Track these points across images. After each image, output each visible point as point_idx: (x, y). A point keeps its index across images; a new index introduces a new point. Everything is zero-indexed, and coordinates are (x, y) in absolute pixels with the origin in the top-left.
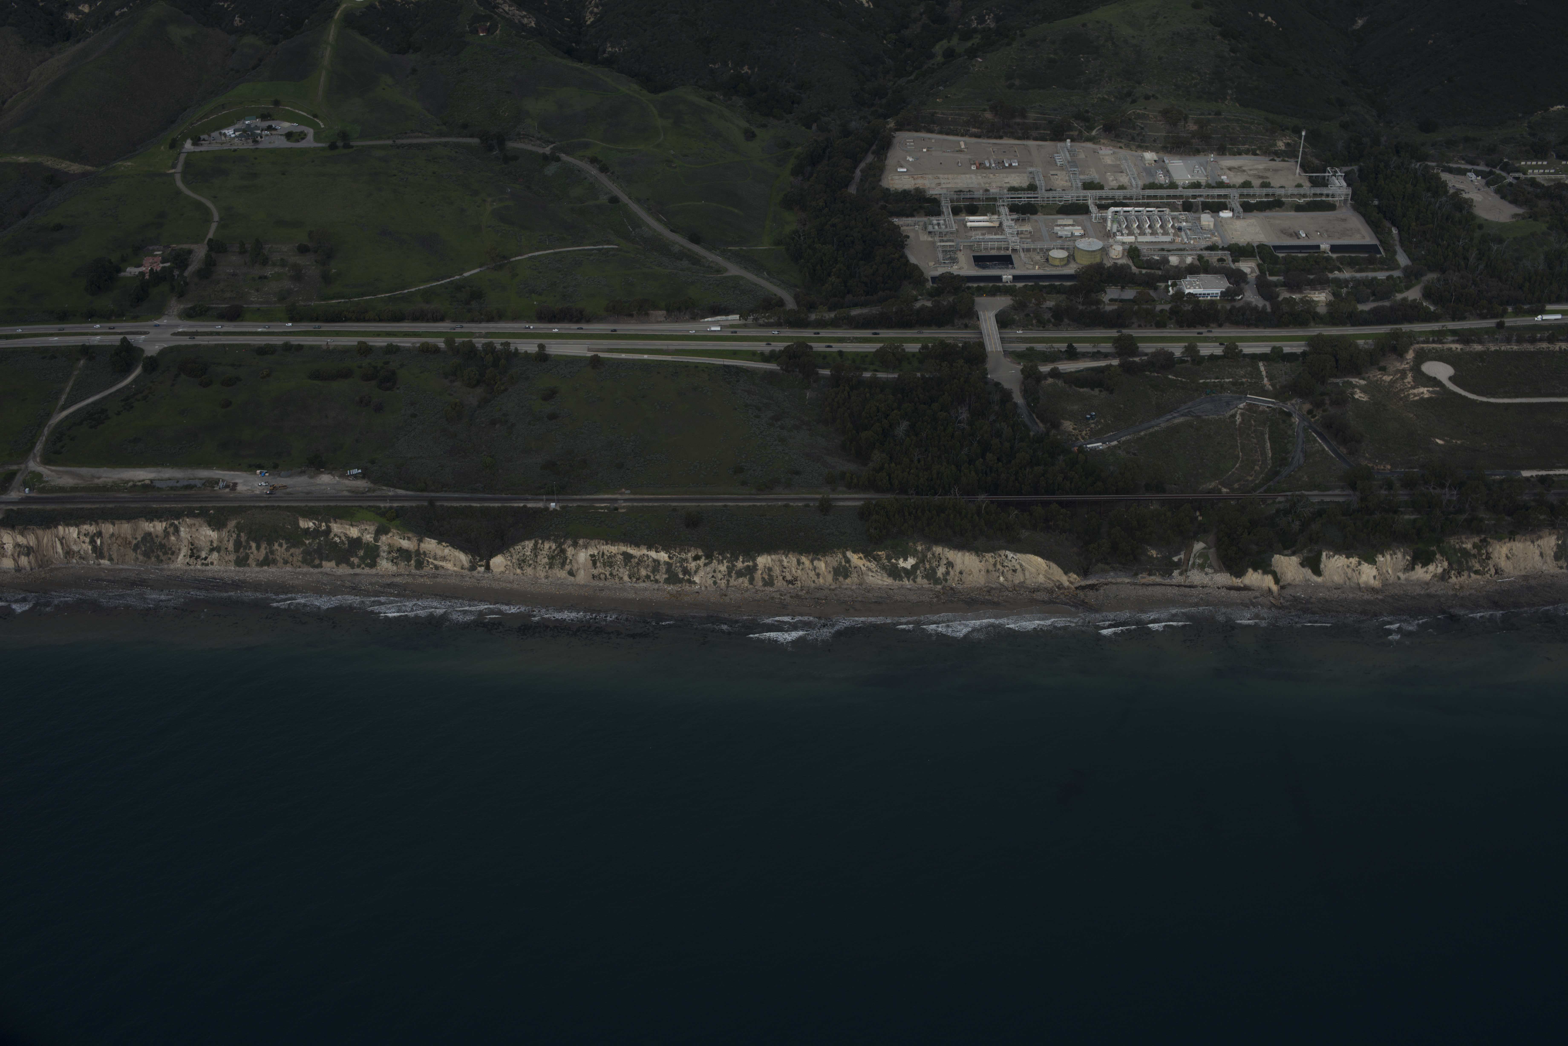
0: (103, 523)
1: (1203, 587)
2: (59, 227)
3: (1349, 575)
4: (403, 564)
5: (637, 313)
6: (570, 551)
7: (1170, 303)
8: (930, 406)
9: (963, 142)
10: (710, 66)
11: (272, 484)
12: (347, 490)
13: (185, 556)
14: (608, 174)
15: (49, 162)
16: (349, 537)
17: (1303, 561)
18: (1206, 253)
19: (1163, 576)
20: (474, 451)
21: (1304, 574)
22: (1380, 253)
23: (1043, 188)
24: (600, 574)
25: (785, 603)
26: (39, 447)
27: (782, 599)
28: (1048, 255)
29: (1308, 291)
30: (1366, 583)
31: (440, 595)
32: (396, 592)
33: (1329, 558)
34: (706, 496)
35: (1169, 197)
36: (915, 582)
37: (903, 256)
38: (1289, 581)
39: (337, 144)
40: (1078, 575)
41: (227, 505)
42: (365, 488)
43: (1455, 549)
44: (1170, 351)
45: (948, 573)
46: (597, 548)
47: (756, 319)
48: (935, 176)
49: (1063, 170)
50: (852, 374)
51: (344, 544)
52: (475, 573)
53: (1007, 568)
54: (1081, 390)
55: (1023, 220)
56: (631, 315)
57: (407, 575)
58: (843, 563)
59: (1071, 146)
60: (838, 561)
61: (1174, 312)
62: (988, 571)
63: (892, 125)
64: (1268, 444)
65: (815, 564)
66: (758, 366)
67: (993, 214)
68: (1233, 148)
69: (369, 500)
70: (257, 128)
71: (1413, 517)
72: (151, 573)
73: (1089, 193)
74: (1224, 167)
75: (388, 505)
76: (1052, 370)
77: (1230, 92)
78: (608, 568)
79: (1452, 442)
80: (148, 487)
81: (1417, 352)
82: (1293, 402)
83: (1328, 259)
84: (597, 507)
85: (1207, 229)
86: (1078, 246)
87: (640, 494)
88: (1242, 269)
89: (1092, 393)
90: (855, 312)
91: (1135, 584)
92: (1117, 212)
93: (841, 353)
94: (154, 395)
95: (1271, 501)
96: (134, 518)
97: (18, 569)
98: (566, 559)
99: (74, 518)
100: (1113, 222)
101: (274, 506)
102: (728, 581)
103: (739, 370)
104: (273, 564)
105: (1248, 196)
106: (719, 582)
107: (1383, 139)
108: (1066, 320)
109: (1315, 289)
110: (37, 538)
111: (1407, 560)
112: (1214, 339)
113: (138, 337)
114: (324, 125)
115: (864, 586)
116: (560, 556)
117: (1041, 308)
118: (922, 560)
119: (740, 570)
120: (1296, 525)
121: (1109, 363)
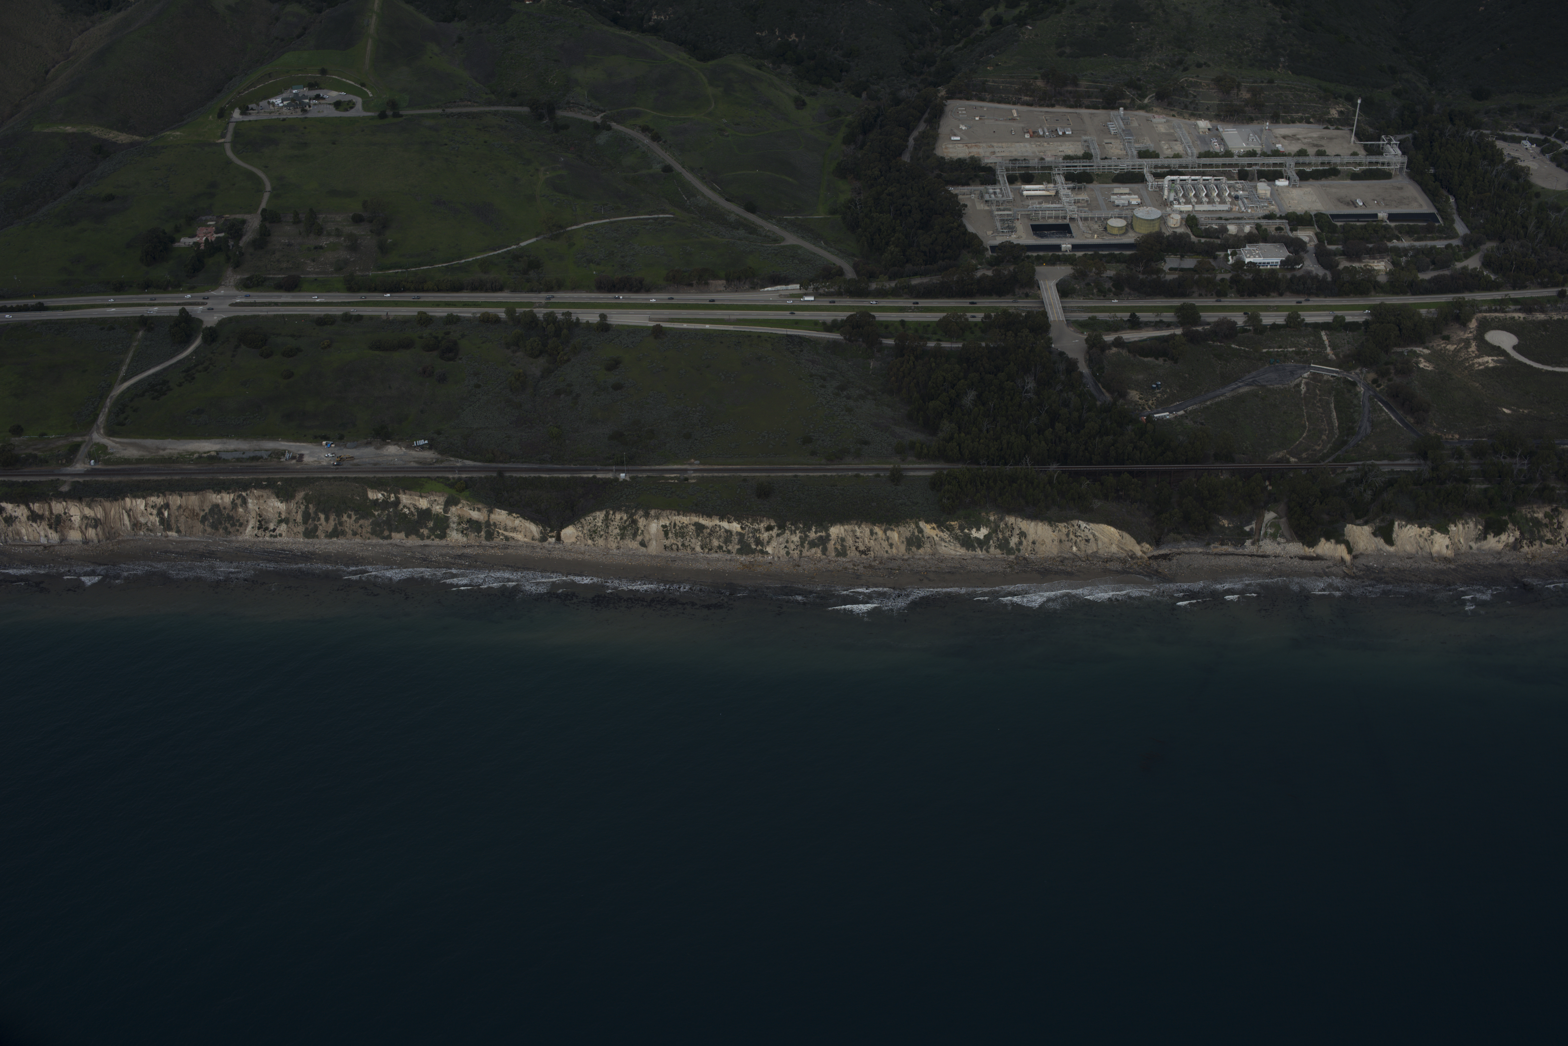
0: (171, 495)
1: (1275, 557)
2: (110, 198)
3: (1422, 544)
4: (473, 535)
5: (697, 283)
6: (642, 522)
7: (1230, 272)
8: (996, 375)
9: (1015, 111)
10: (757, 33)
11: (339, 455)
12: (414, 461)
13: (253, 528)
14: (661, 142)
15: (97, 132)
16: (418, 508)
17: (1375, 531)
18: (1264, 222)
19: (1235, 546)
20: (540, 421)
21: (1376, 543)
22: (1438, 222)
23: (1099, 157)
24: (672, 545)
25: (859, 574)
26: (102, 419)
27: (855, 569)
28: (1107, 223)
29: (1367, 260)
30: (1439, 552)
31: (512, 567)
32: (467, 563)
33: (1401, 527)
34: (775, 466)
35: (1224, 165)
36: (988, 552)
37: (962, 226)
38: (1361, 551)
39: (387, 113)
40: (1150, 545)
41: (295, 476)
42: (432, 459)
43: (1526, 518)
44: (1232, 320)
45: (1020, 543)
46: (668, 518)
47: (816, 289)
48: (989, 144)
49: (1117, 138)
50: (916, 344)
51: (414, 515)
52: (546, 544)
53: (1080, 538)
54: (1146, 359)
55: (1080, 188)
56: (691, 285)
57: (478, 546)
58: (916, 533)
59: (1124, 114)
60: (911, 531)
61: (1235, 281)
62: (1061, 541)
63: (943, 92)
64: (1334, 413)
65: (888, 535)
66: (821, 336)
67: (1049, 182)
68: (1286, 116)
69: (437, 471)
70: (305, 97)
71: (1484, 486)
72: (220, 545)
73: (1145, 162)
74: (1278, 136)
75: (456, 476)
76: (1116, 339)
77: (1282, 59)
78: (680, 538)
79: (1519, 411)
80: (214, 459)
81: (1480, 321)
82: (1358, 371)
83: (1387, 228)
84: (667, 477)
85: (1264, 197)
86: (1136, 215)
87: (709, 465)
88: (1301, 237)
89: (1157, 362)
90: (915, 281)
91: (1208, 554)
92: (1173, 180)
93: (903, 323)
94: (215, 366)
95: (1341, 471)
96: (201, 490)
97: (86, 542)
98: (638, 530)
99: (141, 490)
100: (1170, 190)
101: (342, 477)
102: (801, 551)
103: (802, 340)
104: (342, 535)
105: (1304, 164)
106: (792, 552)
107: (1436, 107)
108: (1127, 290)
109: (1374, 258)
110: (104, 510)
111: (1479, 529)
112: (1275, 308)
113: (195, 308)
114: (372, 93)
115: (937, 557)
116: (631, 527)
117: (1101, 277)
118: (995, 530)
119: (813, 541)
120: (1368, 495)
121: (1172, 333)
